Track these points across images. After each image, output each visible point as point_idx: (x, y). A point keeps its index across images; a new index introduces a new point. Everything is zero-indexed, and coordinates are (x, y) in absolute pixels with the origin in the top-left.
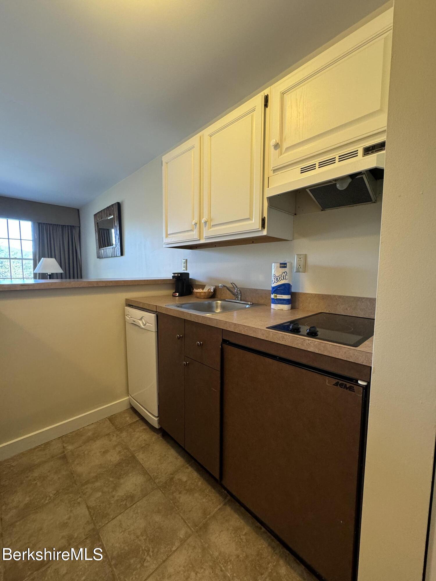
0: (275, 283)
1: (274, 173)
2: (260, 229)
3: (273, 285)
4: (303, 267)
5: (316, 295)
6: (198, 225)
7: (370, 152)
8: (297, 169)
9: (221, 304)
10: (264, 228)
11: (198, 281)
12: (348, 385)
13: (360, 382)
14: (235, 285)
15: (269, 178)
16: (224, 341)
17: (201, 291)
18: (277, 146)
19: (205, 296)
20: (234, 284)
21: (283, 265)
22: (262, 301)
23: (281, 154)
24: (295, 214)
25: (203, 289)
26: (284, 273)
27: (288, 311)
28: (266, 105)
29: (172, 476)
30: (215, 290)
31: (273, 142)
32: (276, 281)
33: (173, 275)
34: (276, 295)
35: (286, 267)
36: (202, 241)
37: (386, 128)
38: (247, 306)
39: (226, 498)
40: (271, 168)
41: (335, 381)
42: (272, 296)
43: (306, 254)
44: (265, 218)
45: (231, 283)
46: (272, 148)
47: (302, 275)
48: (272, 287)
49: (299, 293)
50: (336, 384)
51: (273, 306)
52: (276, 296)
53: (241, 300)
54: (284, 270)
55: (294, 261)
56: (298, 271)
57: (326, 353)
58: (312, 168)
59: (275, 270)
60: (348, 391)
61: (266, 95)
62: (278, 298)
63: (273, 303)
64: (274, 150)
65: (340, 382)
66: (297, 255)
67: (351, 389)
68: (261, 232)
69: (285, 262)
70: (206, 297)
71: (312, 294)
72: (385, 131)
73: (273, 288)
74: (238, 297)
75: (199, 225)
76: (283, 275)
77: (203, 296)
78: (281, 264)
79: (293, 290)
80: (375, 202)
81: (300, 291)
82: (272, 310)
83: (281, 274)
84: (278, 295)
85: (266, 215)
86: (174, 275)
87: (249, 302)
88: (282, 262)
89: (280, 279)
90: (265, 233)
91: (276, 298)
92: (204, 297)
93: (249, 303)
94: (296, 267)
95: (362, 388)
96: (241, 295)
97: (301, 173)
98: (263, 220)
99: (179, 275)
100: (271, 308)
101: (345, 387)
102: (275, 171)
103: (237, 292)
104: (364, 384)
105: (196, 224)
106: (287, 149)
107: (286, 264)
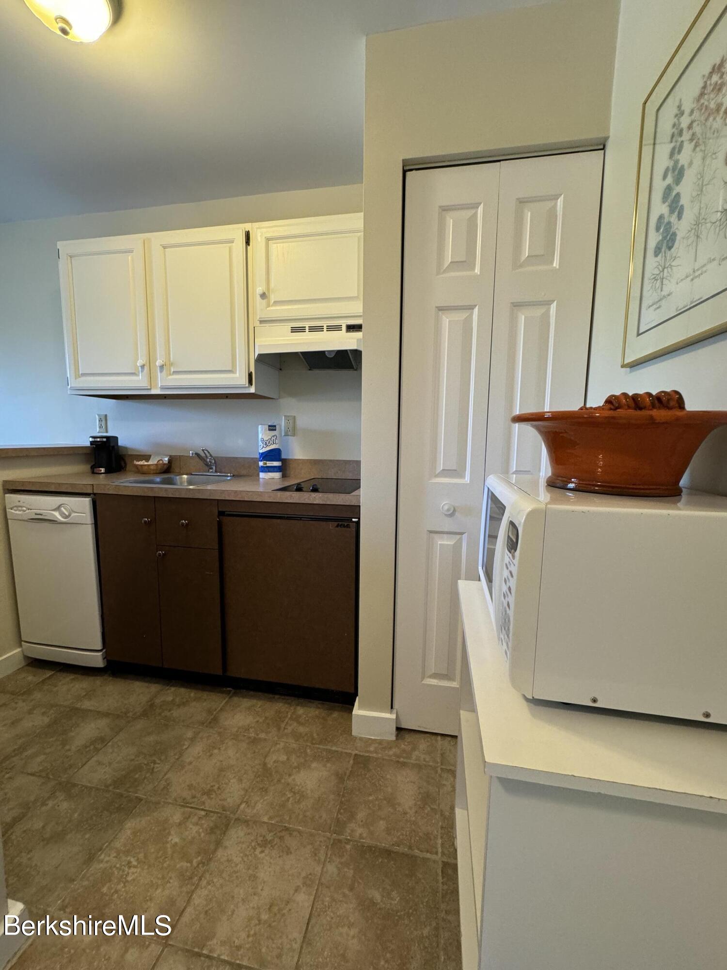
0: (264, 448)
1: (260, 324)
2: (247, 385)
3: (261, 451)
4: (292, 431)
5: (308, 460)
6: (146, 369)
7: (351, 330)
8: (288, 326)
9: (187, 478)
10: (251, 385)
11: (132, 450)
12: (346, 524)
13: (354, 520)
14: (209, 453)
15: (254, 327)
16: (221, 514)
17: (146, 463)
18: (263, 296)
19: (157, 470)
20: (206, 450)
21: (272, 428)
22: (244, 472)
23: (268, 306)
24: (281, 369)
25: (147, 460)
26: (274, 436)
27: (278, 480)
28: (248, 242)
29: (150, 703)
30: (170, 461)
31: (260, 290)
32: (265, 446)
33: (91, 439)
34: (265, 462)
35: (275, 430)
36: (155, 391)
37: (362, 314)
38: (229, 478)
39: (229, 694)
40: (258, 319)
41: (336, 524)
42: (261, 464)
43: (295, 417)
44: (251, 372)
45: (203, 450)
46: (258, 297)
47: (291, 439)
48: (259, 453)
49: (289, 459)
50: (337, 526)
51: (262, 475)
52: (266, 464)
53: (216, 472)
54: (273, 433)
55: (282, 423)
56: (286, 435)
57: (328, 503)
58: (301, 330)
59: (262, 433)
60: (346, 529)
61: (247, 230)
62: (268, 465)
63: (262, 472)
64: (261, 300)
65: (340, 523)
66: (285, 416)
67: (348, 526)
68: (247, 389)
69: (274, 424)
70: (158, 472)
71: (303, 460)
72: (360, 316)
73: (262, 454)
74: (212, 468)
75: (148, 367)
76: (272, 439)
77: (153, 470)
78: (269, 426)
79: (283, 456)
80: (356, 370)
81: (290, 458)
82: (261, 480)
83: (270, 437)
84: (268, 462)
85: (252, 370)
86: (93, 440)
87: (228, 473)
88: (269, 424)
89: (269, 443)
90: (252, 390)
91: (265, 466)
92: (155, 472)
93: (229, 475)
94: (285, 430)
95: (355, 524)
96: (216, 466)
97: (291, 332)
98: (250, 375)
99: (105, 440)
100: (259, 478)
101: (344, 526)
102: (261, 322)
103: (211, 462)
104: (356, 520)
105: (143, 367)
106: (276, 303)
107: (275, 426)
